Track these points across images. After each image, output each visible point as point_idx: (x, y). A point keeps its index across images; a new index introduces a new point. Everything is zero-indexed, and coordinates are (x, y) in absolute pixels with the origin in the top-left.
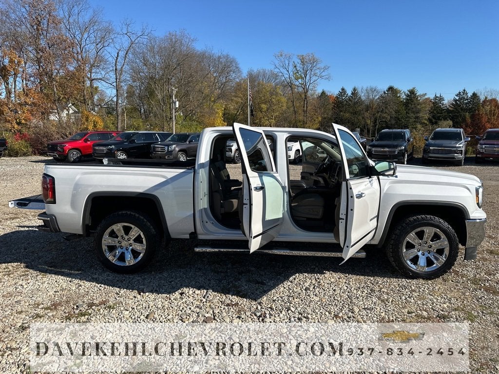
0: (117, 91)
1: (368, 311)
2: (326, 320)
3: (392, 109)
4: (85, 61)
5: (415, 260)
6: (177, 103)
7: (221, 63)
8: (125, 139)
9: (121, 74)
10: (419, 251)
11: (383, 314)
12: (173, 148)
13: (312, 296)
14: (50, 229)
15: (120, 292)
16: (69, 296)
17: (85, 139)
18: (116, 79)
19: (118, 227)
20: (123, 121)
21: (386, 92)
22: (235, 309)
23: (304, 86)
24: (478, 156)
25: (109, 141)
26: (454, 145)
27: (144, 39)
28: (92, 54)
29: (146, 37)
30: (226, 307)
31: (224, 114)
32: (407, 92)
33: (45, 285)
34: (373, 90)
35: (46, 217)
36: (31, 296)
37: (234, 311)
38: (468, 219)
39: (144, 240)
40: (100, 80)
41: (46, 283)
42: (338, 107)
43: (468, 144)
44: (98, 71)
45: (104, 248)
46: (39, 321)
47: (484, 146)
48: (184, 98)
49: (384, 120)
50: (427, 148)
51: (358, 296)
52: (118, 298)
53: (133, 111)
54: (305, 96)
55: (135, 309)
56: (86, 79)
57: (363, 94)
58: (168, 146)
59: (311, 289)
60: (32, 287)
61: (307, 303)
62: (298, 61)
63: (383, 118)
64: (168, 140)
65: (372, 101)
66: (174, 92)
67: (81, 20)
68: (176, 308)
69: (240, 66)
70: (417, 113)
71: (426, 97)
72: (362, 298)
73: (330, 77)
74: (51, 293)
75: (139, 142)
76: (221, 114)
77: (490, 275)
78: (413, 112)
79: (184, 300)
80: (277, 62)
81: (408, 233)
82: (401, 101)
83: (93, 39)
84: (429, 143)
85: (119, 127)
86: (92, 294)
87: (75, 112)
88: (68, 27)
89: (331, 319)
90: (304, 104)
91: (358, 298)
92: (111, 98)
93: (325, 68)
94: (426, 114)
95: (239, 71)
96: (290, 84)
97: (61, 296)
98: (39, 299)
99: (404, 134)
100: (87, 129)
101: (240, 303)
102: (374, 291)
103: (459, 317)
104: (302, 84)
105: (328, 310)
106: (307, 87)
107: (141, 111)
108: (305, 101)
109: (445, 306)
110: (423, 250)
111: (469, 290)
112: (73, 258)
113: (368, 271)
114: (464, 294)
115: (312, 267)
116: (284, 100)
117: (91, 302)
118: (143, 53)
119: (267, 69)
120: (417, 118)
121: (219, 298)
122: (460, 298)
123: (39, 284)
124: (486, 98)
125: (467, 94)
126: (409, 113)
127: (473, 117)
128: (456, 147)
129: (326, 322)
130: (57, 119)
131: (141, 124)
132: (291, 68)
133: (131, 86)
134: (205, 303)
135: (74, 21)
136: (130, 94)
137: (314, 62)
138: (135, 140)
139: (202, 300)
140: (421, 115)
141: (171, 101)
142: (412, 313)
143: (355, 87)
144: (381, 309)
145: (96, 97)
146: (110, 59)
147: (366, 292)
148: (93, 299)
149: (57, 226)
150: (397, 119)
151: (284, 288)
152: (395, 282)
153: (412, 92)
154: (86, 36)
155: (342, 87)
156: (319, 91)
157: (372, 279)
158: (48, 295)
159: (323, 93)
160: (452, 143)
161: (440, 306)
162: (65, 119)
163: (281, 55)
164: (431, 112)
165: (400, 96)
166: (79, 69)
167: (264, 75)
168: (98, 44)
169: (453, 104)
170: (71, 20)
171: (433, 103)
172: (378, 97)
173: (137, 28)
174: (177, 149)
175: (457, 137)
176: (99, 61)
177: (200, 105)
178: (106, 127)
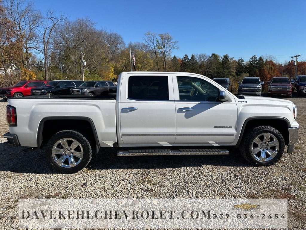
0: (45, 55)
1: (238, 189)
2: (213, 196)
3: (215, 67)
4: (22, 36)
5: (259, 154)
6: (85, 63)
7: (112, 38)
8: (53, 85)
9: (47, 44)
10: (261, 149)
11: (248, 190)
12: (85, 91)
13: (200, 181)
14: (13, 144)
15: (68, 186)
16: (30, 191)
17: (26, 86)
18: (44, 48)
19: (63, 141)
20: (49, 74)
21: (211, 57)
22: (151, 193)
23: (163, 53)
24: (269, 92)
25: (42, 87)
26: (256, 87)
27: (62, 23)
28: (27, 32)
29: (63, 21)
30: (145, 192)
31: (115, 70)
32: (223, 57)
33: (12, 184)
34: (204, 56)
35: (10, 136)
36: (2, 193)
37: (151, 195)
38: (290, 128)
39: (82, 149)
40: (33, 49)
41: (12, 182)
42: (183, 66)
43: (263, 86)
44: (31, 42)
45: (54, 156)
46: (12, 211)
47: (272, 87)
48: (89, 60)
49: (210, 73)
50: (240, 88)
51: (228, 179)
52: (67, 191)
53: (56, 68)
54: (164, 59)
55: (82, 198)
56: (23, 47)
57: (198, 58)
58: (82, 89)
59: (197, 177)
60: (2, 187)
61: (198, 186)
62: (159, 38)
63: (210, 72)
64: (81, 85)
65: (203, 63)
66: (83, 56)
67: (19, 10)
68: (111, 195)
69: (124, 40)
70: (229, 69)
71: (234, 60)
72: (231, 180)
73: (178, 48)
74: (17, 190)
75: (62, 87)
76: (113, 70)
77: (302, 161)
78: (227, 69)
79: (115, 189)
80: (146, 38)
81: (255, 137)
82: (220, 62)
83: (27, 22)
84: (241, 86)
85: (47, 78)
86: (48, 189)
87: (16, 69)
88: (11, 13)
89: (217, 196)
90: (164, 64)
91: (229, 181)
92: (40, 60)
93: (176, 43)
94: (234, 69)
95: (123, 43)
96: (155, 52)
97: (25, 192)
98: (8, 195)
99: (227, 80)
100: (25, 79)
101: (154, 189)
102: (237, 175)
103: (296, 189)
104: (162, 52)
105: (213, 190)
106: (165, 54)
107: (60, 68)
108: (164, 62)
109: (284, 182)
110: (263, 148)
111: (294, 171)
112: (29, 164)
113: (228, 163)
114: (292, 174)
115: (193, 162)
116: (151, 61)
117: (48, 194)
118: (61, 31)
119: (140, 43)
120: (229, 72)
121: (138, 186)
122: (290, 176)
123: (7, 184)
124: (267, 60)
125: (256, 58)
126: (224, 69)
127: (260, 71)
128: (257, 88)
129: (214, 198)
130: (4, 74)
131: (61, 76)
132: (155, 42)
133: (53, 53)
134: (130, 190)
135: (15, 9)
136: (53, 57)
137: (169, 38)
138: (59, 86)
139: (127, 188)
140: (231, 70)
141: (81, 62)
142: (266, 188)
143: (193, 54)
144: (246, 187)
145: (30, 60)
146: (40, 35)
147: (232, 176)
148: (49, 193)
149: (18, 142)
150: (218, 72)
151: (180, 177)
152: (248, 169)
153: (226, 57)
154: (23, 19)
155: (185, 54)
156: (172, 56)
157: (233, 168)
158: (15, 191)
159: (175, 57)
160: (254, 85)
161: (281, 182)
162: (9, 74)
163: (149, 34)
164: (237, 68)
165: (219, 59)
166: (18, 41)
167: (139, 46)
168: (31, 25)
169: (249, 64)
170: (13, 9)
171: (238, 63)
172: (206, 60)
173: (58, 15)
174: (88, 91)
175: (257, 82)
176: (32, 36)
177: (100, 64)
178: (38, 78)
